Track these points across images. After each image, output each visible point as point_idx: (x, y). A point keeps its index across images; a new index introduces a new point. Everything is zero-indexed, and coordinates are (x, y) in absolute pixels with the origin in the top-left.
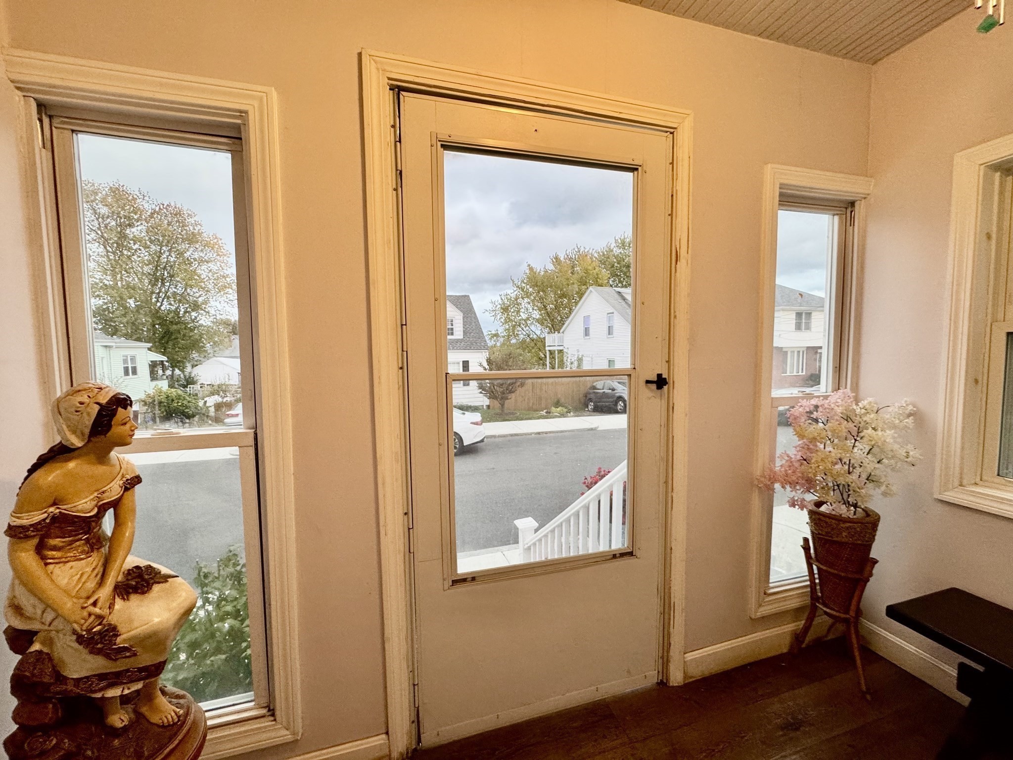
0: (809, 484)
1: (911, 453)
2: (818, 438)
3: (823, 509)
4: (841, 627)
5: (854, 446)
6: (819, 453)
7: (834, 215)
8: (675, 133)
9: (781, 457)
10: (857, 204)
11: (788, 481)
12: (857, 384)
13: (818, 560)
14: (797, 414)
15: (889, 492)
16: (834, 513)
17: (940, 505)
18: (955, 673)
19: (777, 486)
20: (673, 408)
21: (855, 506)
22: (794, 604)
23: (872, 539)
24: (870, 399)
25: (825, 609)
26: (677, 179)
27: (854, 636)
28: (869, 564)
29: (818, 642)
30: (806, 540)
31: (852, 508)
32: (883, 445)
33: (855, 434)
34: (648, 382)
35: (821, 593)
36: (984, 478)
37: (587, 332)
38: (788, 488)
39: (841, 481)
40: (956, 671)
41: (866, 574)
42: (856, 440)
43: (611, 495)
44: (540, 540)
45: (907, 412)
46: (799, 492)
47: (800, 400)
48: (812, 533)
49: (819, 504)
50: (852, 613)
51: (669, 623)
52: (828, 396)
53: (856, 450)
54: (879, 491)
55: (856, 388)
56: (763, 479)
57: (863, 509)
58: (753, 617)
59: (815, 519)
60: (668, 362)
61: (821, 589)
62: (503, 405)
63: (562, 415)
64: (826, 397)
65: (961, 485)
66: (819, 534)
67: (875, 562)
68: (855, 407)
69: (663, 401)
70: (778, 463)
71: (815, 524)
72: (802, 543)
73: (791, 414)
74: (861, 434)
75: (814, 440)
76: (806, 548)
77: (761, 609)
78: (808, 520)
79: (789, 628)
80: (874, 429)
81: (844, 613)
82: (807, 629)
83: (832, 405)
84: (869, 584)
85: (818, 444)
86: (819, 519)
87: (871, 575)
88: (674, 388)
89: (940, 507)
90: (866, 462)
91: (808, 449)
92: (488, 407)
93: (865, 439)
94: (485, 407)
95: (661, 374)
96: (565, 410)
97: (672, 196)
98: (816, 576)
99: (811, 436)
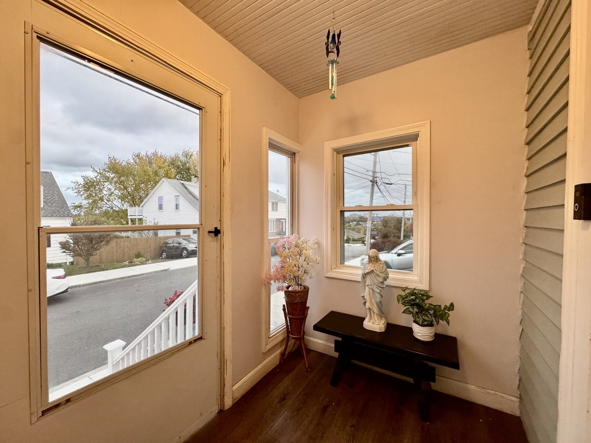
0: (284, 278)
1: (317, 259)
2: (287, 256)
3: (290, 289)
4: (298, 342)
5: (299, 259)
6: (288, 263)
7: (288, 157)
8: (222, 97)
9: (273, 267)
10: (296, 154)
11: (277, 279)
12: (299, 232)
13: (289, 314)
14: (279, 246)
15: (311, 276)
16: (294, 290)
17: (326, 279)
18: (333, 345)
19: (272, 282)
20: (223, 246)
21: (301, 285)
22: (280, 338)
23: (307, 299)
24: (304, 238)
25: (292, 336)
26: (223, 121)
27: (303, 344)
28: (307, 309)
29: (290, 353)
30: (284, 306)
31: (300, 286)
32: (309, 256)
33: (299, 253)
34: (209, 232)
35: (291, 329)
36: (337, 266)
37: (161, 207)
38: (277, 282)
39: (296, 275)
40: (334, 345)
41: (306, 314)
42: (300, 256)
43: (185, 306)
44: (128, 354)
45: (315, 242)
46: (281, 283)
47: (280, 239)
48: (286, 301)
49: (288, 288)
50: (302, 334)
51: (224, 372)
52: (290, 237)
53: (300, 260)
54: (308, 277)
55: (298, 233)
56: (266, 280)
57: (303, 286)
58: (264, 352)
59: (287, 295)
60: (220, 221)
61: (290, 327)
62: (87, 260)
63: (142, 263)
64: (289, 238)
65: (332, 270)
66: (289, 301)
67: (308, 308)
68: (299, 241)
69: (218, 243)
70: (272, 270)
71: (287, 297)
72: (282, 308)
73: (277, 246)
74: (302, 253)
75: (285, 257)
76: (284, 310)
77: (267, 346)
78: (284, 296)
79: (278, 352)
80: (306, 250)
81: (299, 335)
82: (286, 349)
83: (292, 241)
84: (307, 318)
85: (287, 259)
86: (289, 294)
87: (307, 314)
88: (223, 235)
89: (327, 280)
90: (304, 264)
91: (284, 262)
92: (72, 263)
93: (303, 255)
94: (68, 264)
95: (217, 228)
96: (144, 259)
97: (221, 129)
98: (288, 322)
99: (285, 256)
